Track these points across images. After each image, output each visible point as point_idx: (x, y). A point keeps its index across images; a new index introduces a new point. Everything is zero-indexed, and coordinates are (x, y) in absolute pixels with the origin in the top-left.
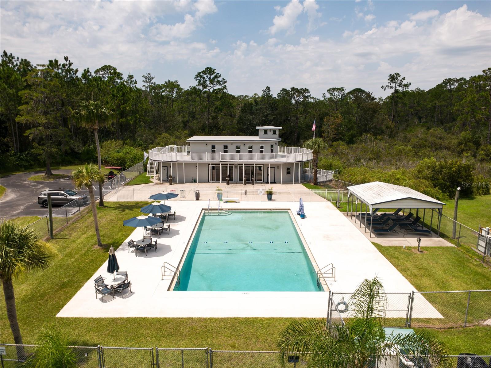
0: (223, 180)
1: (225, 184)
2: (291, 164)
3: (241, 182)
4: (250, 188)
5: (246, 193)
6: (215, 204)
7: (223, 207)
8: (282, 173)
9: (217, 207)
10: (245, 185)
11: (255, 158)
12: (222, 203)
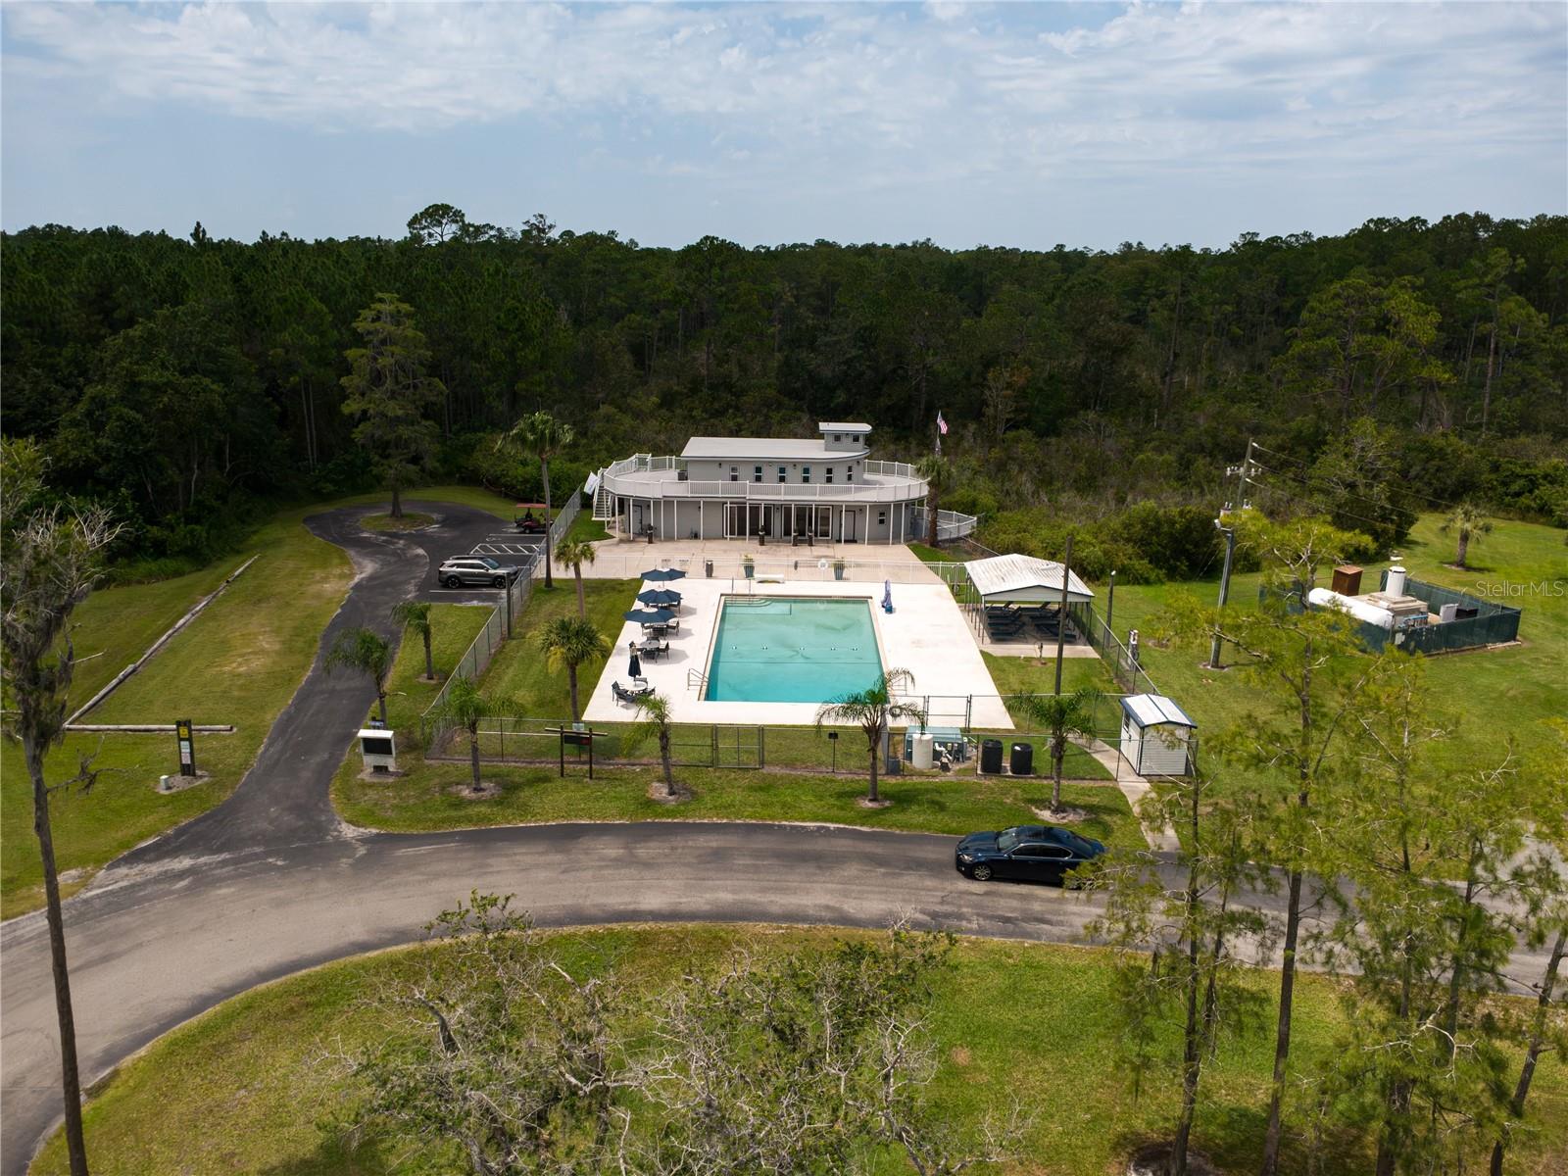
0: (750, 534)
1: (755, 544)
2: (887, 505)
3: (788, 538)
4: (805, 553)
5: (796, 567)
6: (742, 586)
7: (756, 593)
8: (868, 522)
9: (747, 592)
10: (795, 545)
11: (816, 494)
12: (754, 583)
